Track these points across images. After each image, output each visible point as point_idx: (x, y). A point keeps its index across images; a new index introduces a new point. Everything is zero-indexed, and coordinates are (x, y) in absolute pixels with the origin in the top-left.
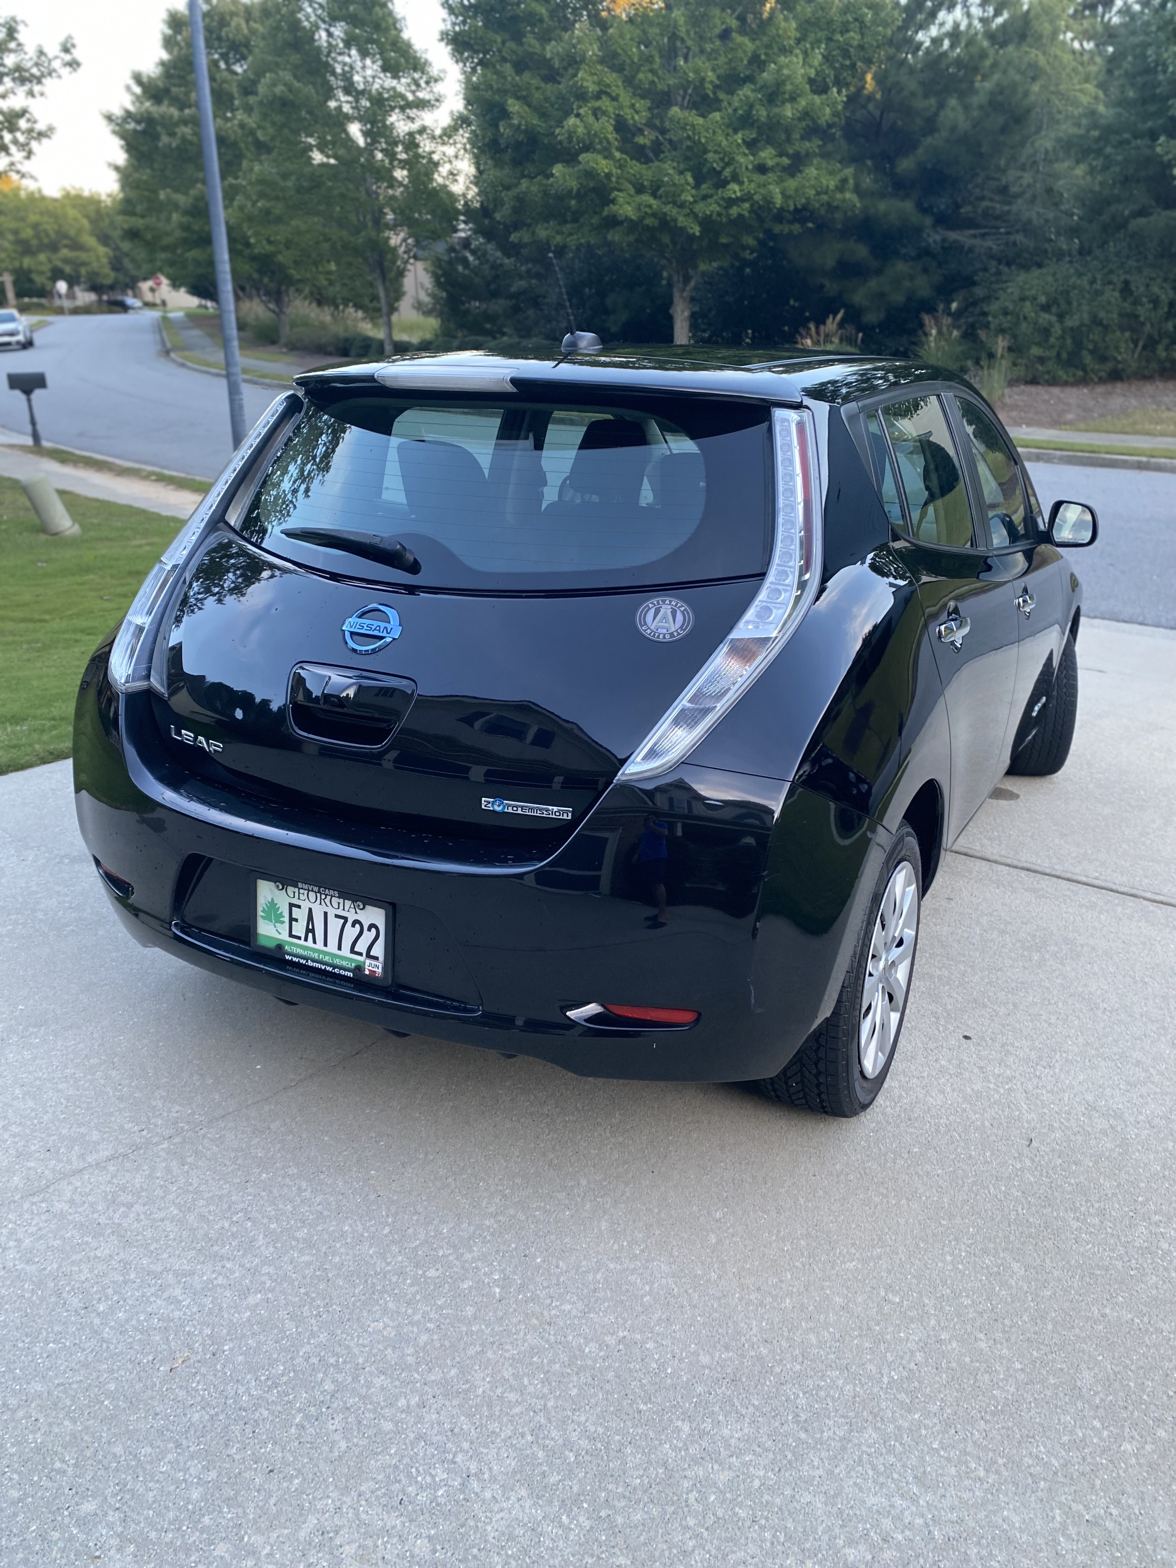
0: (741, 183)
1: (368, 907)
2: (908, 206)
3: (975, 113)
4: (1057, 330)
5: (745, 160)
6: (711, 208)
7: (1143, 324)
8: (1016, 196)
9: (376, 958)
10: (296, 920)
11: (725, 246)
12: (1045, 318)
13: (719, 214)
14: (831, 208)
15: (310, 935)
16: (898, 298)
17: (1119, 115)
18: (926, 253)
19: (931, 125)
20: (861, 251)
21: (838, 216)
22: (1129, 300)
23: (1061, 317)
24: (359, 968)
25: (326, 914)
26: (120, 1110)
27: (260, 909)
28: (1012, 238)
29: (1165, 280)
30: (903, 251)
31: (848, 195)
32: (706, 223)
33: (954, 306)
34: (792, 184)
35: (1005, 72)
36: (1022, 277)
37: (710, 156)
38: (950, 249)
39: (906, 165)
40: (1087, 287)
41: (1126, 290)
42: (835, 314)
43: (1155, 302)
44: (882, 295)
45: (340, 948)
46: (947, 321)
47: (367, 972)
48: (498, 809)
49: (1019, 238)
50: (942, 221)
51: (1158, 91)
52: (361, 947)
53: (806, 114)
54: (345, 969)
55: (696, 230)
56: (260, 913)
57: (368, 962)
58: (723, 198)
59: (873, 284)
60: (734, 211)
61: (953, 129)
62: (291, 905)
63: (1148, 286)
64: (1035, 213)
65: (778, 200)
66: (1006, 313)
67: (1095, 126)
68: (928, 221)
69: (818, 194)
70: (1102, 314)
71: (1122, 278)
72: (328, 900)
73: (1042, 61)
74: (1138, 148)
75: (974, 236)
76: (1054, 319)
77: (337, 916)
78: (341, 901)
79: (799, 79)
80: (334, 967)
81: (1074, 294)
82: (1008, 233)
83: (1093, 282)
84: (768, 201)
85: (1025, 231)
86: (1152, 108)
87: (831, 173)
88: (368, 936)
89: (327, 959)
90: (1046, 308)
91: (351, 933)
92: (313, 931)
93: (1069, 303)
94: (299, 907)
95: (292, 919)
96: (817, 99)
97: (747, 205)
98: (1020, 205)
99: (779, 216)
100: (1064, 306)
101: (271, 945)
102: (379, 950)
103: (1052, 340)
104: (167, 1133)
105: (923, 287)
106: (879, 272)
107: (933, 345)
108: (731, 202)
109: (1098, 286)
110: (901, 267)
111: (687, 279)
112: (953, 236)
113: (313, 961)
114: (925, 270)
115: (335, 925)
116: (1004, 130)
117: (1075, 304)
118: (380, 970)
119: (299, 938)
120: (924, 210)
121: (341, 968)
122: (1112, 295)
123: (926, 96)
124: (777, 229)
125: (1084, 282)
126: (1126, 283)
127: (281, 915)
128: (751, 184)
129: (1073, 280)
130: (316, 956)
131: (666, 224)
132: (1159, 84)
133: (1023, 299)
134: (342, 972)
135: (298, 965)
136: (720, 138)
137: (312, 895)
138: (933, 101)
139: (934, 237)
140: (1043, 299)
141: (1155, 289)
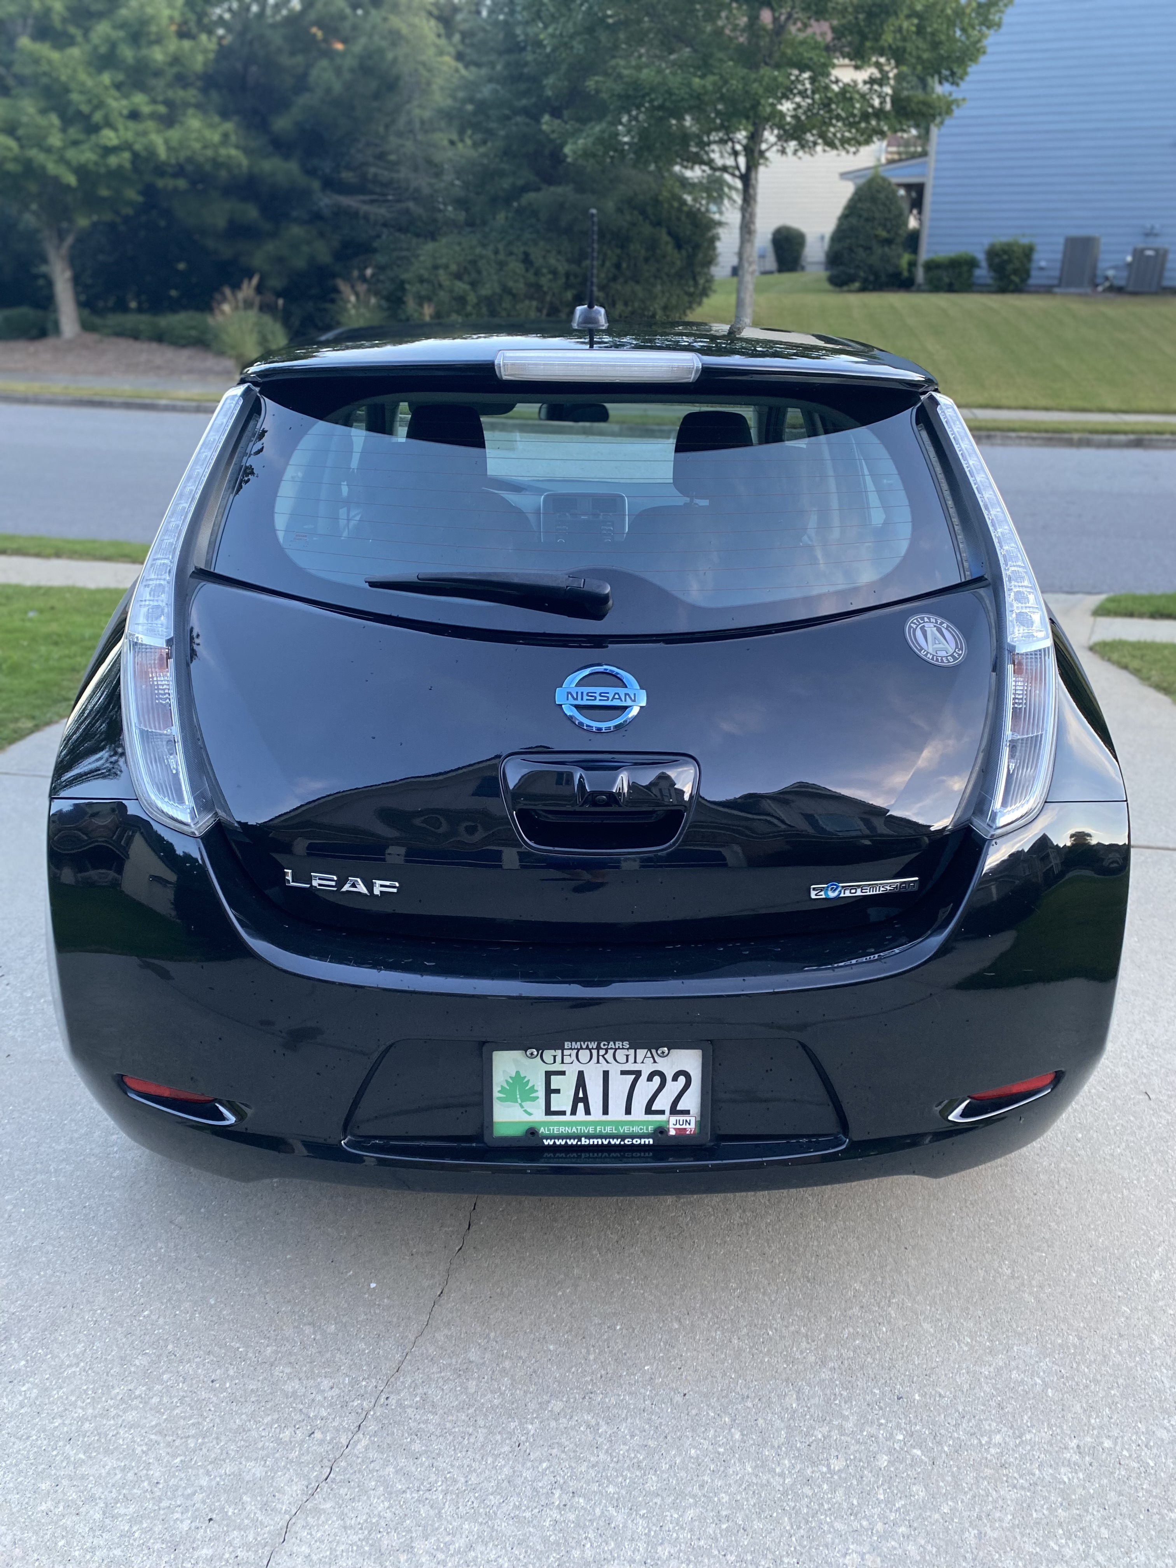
0: (115, 130)
1: (674, 1052)
2: (292, 167)
3: (347, 76)
4: (472, 298)
5: (117, 104)
6: (86, 155)
7: (545, 293)
8: (397, 163)
9: (687, 1112)
10: (558, 1091)
11: (103, 200)
12: (461, 287)
13: (96, 164)
14: (216, 163)
15: (581, 1106)
16: (300, 263)
17: (496, 91)
18: (317, 217)
19: (302, 84)
20: (251, 213)
21: (223, 174)
22: (532, 271)
23: (473, 284)
24: (661, 1131)
25: (606, 1074)
26: (252, 1416)
27: (496, 1089)
28: (403, 205)
29: (559, 252)
30: (295, 214)
31: (233, 152)
32: (81, 171)
33: (369, 272)
34: (175, 134)
35: (370, 36)
36: (430, 246)
37: (75, 97)
38: (340, 212)
39: (282, 124)
40: (492, 257)
41: (527, 260)
42: (250, 278)
43: (554, 272)
44: (281, 260)
45: (628, 1111)
46: (362, 288)
47: (672, 1132)
48: (832, 895)
49: (411, 205)
50: (331, 184)
51: (526, 70)
52: (663, 1102)
53: (176, 60)
54: (640, 1137)
55: (71, 179)
56: (496, 1094)
57: (673, 1119)
58: (97, 145)
59: (270, 247)
60: (113, 161)
61: (328, 90)
62: (548, 1074)
63: (544, 257)
64: (422, 182)
65: (162, 153)
66: (422, 280)
67: (471, 100)
68: (316, 185)
69: (205, 147)
70: (511, 284)
71: (522, 249)
72: (609, 1056)
73: (405, 30)
74: (517, 124)
75: (364, 202)
76: (467, 287)
77: (623, 1073)
78: (632, 1052)
79: (165, 21)
80: (623, 1138)
81: (481, 264)
82: (399, 201)
83: (496, 252)
84: (152, 153)
85: (415, 199)
86: (523, 86)
87: (212, 126)
88: (673, 1088)
89: (608, 1130)
90: (458, 276)
91: (644, 1089)
92: (585, 1100)
93: (479, 272)
94: (563, 1073)
95: (549, 1091)
96: (187, 44)
97: (127, 155)
98: (404, 173)
99: (160, 170)
100: (474, 275)
101: (517, 1131)
102: (692, 1101)
103: (469, 308)
104: (349, 1422)
105: (323, 252)
106: (274, 235)
107: (353, 312)
108: (108, 151)
109: (502, 256)
110: (296, 231)
111: (61, 235)
112: (346, 201)
113: (589, 1137)
114: (322, 235)
115: (619, 1086)
116: (377, 96)
117: (485, 273)
118: (693, 1126)
119: (563, 1113)
120: (311, 172)
121: (633, 1137)
122: (515, 266)
123: (293, 54)
124: (160, 183)
125: (488, 252)
126: (526, 254)
127: (533, 1090)
128: (127, 132)
129: (478, 250)
130: (591, 1130)
131: (30, 170)
132: (526, 64)
133: (436, 267)
134: (637, 1141)
135: (567, 1148)
136: (83, 76)
137: (584, 1055)
138: (300, 59)
139: (326, 201)
140: (454, 268)
141: (553, 261)
